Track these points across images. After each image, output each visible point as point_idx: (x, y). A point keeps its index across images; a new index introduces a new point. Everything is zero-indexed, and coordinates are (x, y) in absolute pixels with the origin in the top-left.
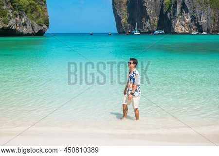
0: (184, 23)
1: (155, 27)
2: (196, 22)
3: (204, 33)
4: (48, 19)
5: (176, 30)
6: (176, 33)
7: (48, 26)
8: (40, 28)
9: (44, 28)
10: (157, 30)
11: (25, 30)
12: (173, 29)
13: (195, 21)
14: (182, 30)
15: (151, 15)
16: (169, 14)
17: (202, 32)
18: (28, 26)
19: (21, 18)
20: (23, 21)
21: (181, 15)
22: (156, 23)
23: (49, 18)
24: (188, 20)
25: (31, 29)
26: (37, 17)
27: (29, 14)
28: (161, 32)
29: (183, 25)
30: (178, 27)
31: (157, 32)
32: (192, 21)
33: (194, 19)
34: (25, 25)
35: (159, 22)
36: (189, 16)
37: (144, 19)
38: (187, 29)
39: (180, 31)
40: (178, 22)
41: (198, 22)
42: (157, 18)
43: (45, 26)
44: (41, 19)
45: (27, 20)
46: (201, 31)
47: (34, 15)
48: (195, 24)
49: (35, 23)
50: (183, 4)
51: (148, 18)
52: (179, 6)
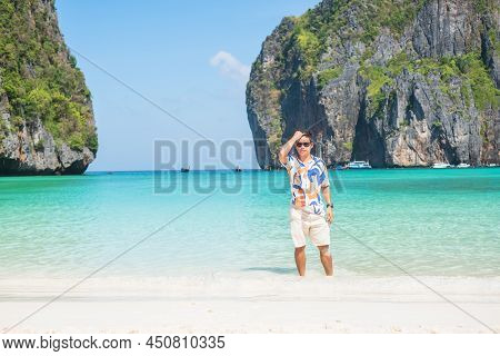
0: (414, 142)
1: (348, 154)
2: (444, 141)
3: (462, 165)
4: (95, 136)
5: (396, 160)
6: (397, 166)
7: (94, 152)
8: (76, 156)
9: (86, 157)
10: (352, 160)
11: (40, 162)
12: (390, 157)
13: (440, 139)
14: (410, 160)
15: (336, 127)
16: (378, 123)
17: (459, 163)
18: (47, 152)
19: (31, 134)
20: (36, 141)
21: (409, 125)
22: (349, 144)
23: (97, 132)
24: (425, 135)
25: (55, 160)
26: (70, 132)
27: (51, 124)
28: (361, 166)
29: (412, 148)
30: (401, 151)
31: (352, 165)
32: (433, 138)
33: (437, 132)
34: (40, 148)
35: (356, 141)
36: (425, 128)
37: (320, 134)
38: (423, 156)
39: (406, 163)
40: (400, 140)
41: (447, 141)
42: (351, 133)
43: (87, 152)
44: (78, 136)
45: (46, 138)
46: (455, 161)
47: (62, 126)
48: (442, 146)
49: (64, 146)
50: (412, 99)
51: (330, 133)
52: (402, 104)
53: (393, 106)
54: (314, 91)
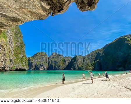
16: (38, 66)
24: (43, 68)
30: (41, 69)
33: (44, 67)
50: (42, 65)
51: (33, 67)
52: (41, 65)
53: (40, 65)
54: (32, 63)
